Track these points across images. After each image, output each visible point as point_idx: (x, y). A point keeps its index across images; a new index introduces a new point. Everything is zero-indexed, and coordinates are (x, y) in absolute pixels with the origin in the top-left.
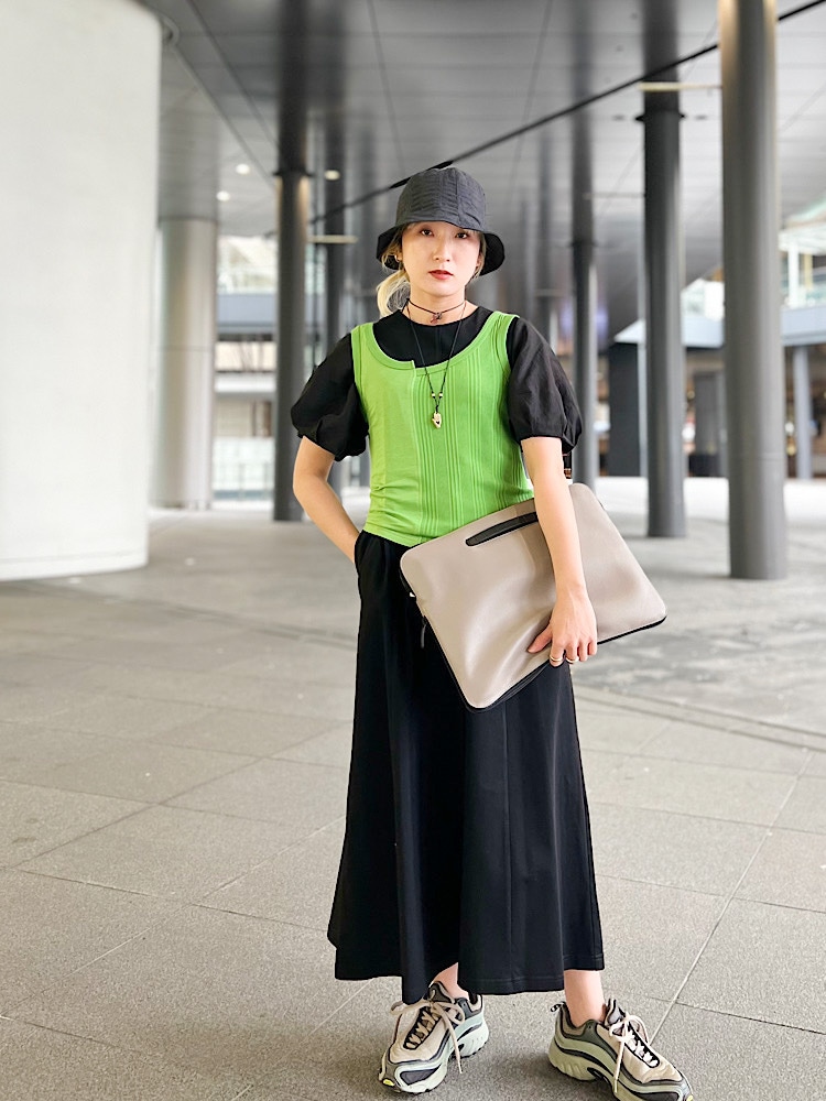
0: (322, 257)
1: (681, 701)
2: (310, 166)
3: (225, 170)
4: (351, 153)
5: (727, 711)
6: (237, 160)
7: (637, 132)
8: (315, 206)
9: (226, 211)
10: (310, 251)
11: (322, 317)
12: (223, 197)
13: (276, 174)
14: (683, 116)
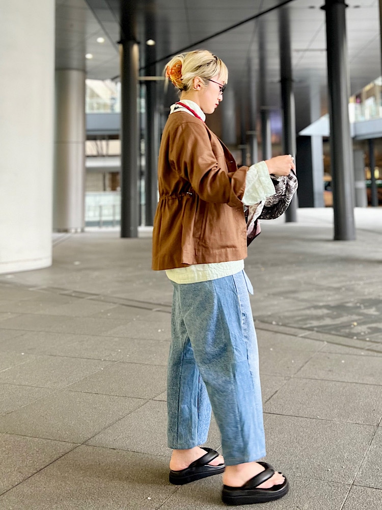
2: (138, 37)
3: (89, 41)
6: (98, 35)
7: (322, 16)
9: (89, 65)
10: (138, 86)
11: (144, 124)
12: (89, 56)
13: (119, 43)
14: (347, 6)
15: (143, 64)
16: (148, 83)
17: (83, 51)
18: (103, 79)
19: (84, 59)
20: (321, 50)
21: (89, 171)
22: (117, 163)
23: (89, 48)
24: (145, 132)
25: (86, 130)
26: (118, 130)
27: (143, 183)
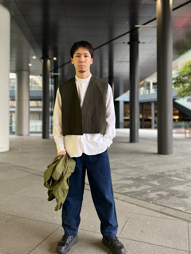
2: (50, 57)
3: (30, 58)
6: (33, 55)
7: (128, 47)
8: (51, 68)
11: (53, 95)
12: (30, 65)
13: (42, 58)
14: (139, 42)
16: (55, 76)
23: (31, 61)
24: (53, 98)
26: (41, 97)
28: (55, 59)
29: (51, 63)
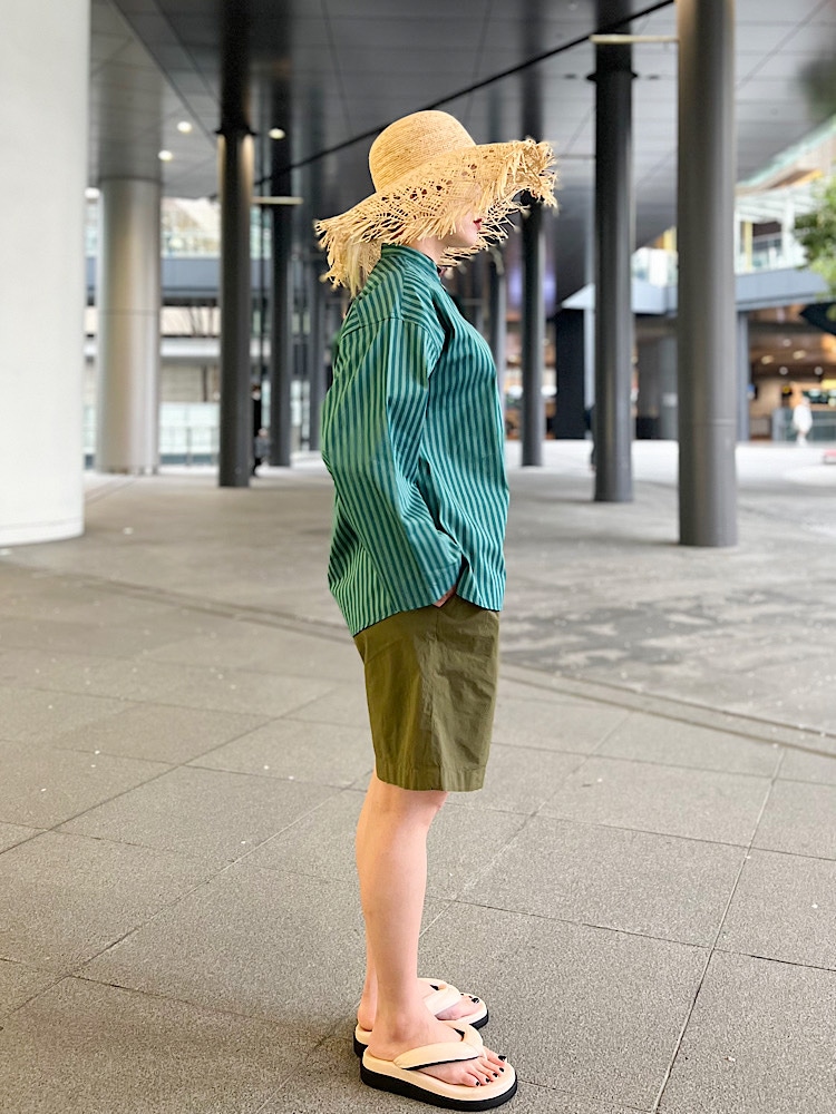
0: (268, 219)
1: (638, 687)
2: (254, 124)
3: (167, 127)
4: (298, 111)
5: (688, 699)
6: (179, 117)
7: (589, 91)
8: (260, 168)
9: (168, 172)
10: (255, 212)
11: (269, 282)
12: (165, 155)
13: (219, 132)
14: (635, 76)
15: (268, 171)
16: (276, 208)
17: (159, 147)
18: (194, 197)
19: (159, 162)
20: (584, 157)
21: (167, 363)
22: (212, 350)
23: (168, 140)
24: (270, 295)
25: (161, 288)
26: (213, 289)
27: (266, 388)
28: (277, 134)
29: (260, 151)
